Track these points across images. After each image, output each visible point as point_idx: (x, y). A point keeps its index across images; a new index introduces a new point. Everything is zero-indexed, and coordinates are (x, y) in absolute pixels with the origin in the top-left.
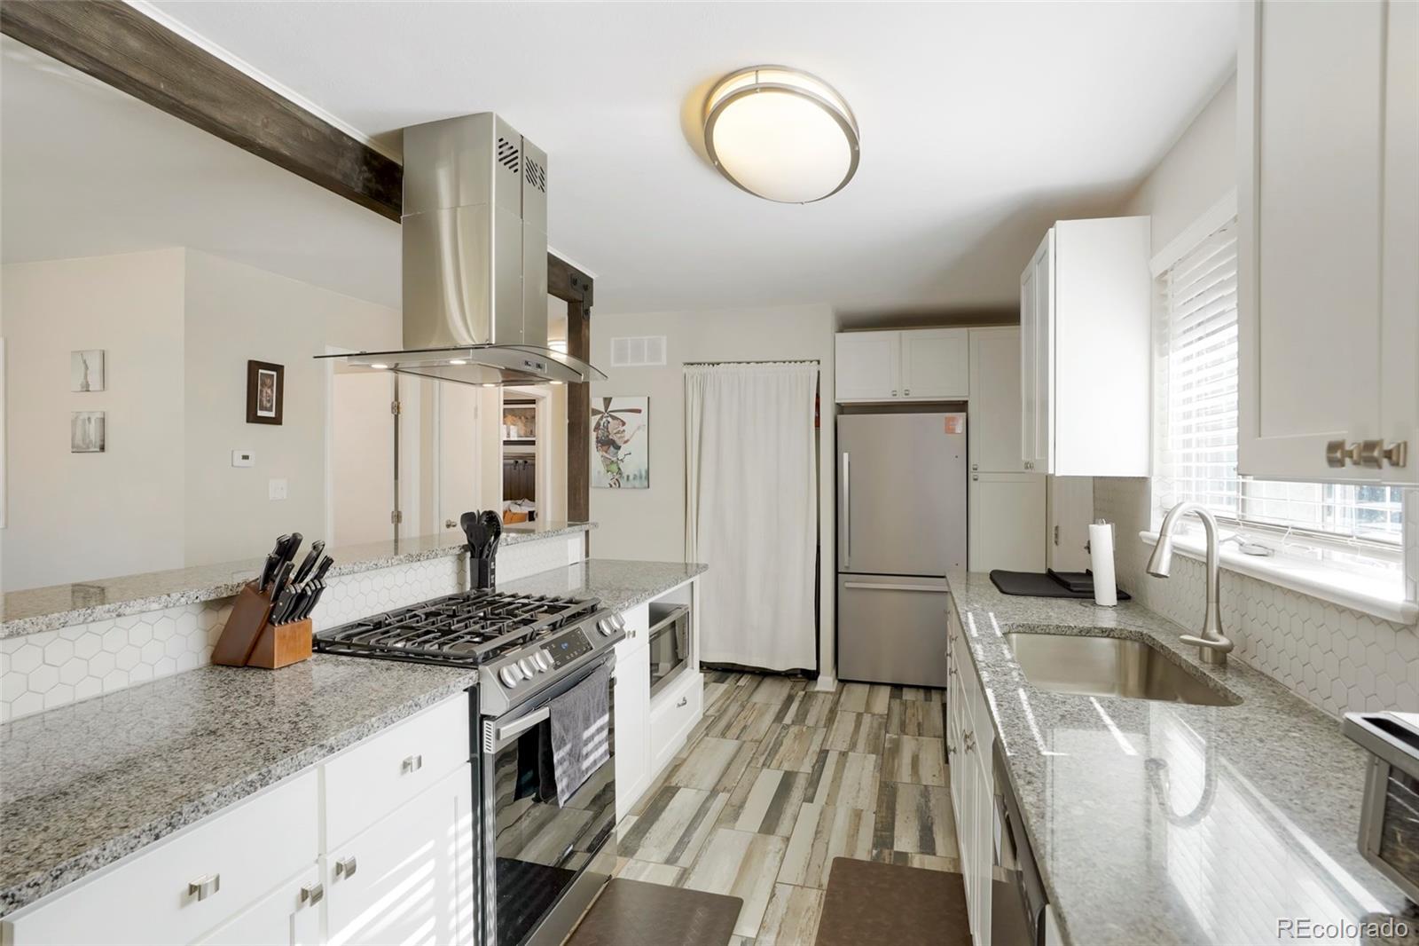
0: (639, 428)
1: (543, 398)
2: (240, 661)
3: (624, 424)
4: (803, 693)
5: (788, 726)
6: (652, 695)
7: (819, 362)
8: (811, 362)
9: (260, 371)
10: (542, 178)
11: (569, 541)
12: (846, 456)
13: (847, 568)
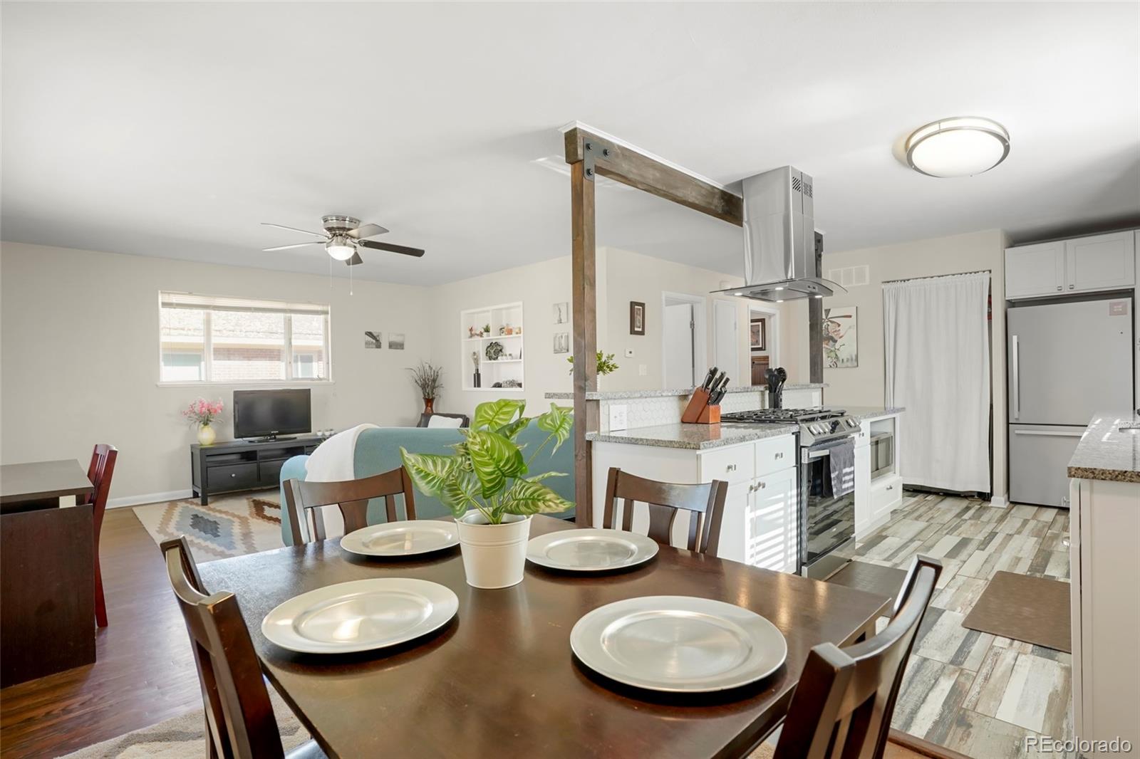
0: (850, 327)
1: (774, 315)
2: (695, 421)
3: (839, 325)
4: (979, 506)
5: (966, 520)
6: (872, 482)
7: (990, 271)
8: (984, 272)
9: (636, 307)
10: (811, 191)
11: (813, 393)
12: (1015, 339)
13: (1017, 419)
